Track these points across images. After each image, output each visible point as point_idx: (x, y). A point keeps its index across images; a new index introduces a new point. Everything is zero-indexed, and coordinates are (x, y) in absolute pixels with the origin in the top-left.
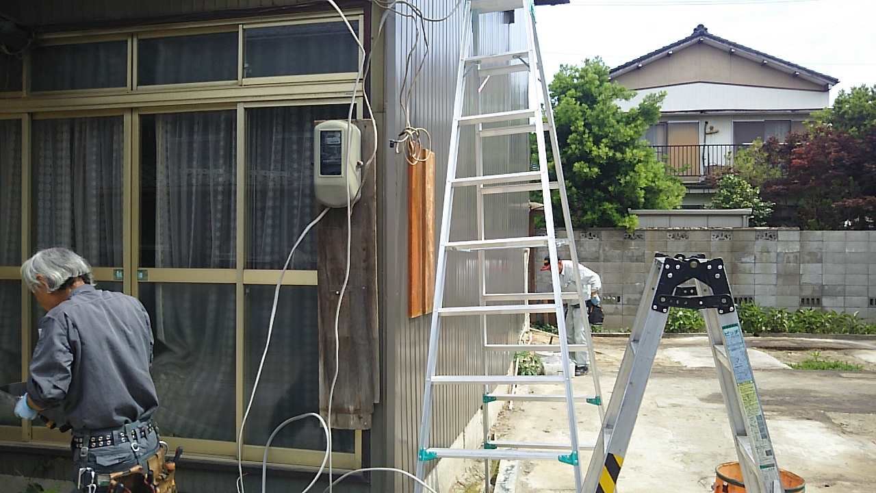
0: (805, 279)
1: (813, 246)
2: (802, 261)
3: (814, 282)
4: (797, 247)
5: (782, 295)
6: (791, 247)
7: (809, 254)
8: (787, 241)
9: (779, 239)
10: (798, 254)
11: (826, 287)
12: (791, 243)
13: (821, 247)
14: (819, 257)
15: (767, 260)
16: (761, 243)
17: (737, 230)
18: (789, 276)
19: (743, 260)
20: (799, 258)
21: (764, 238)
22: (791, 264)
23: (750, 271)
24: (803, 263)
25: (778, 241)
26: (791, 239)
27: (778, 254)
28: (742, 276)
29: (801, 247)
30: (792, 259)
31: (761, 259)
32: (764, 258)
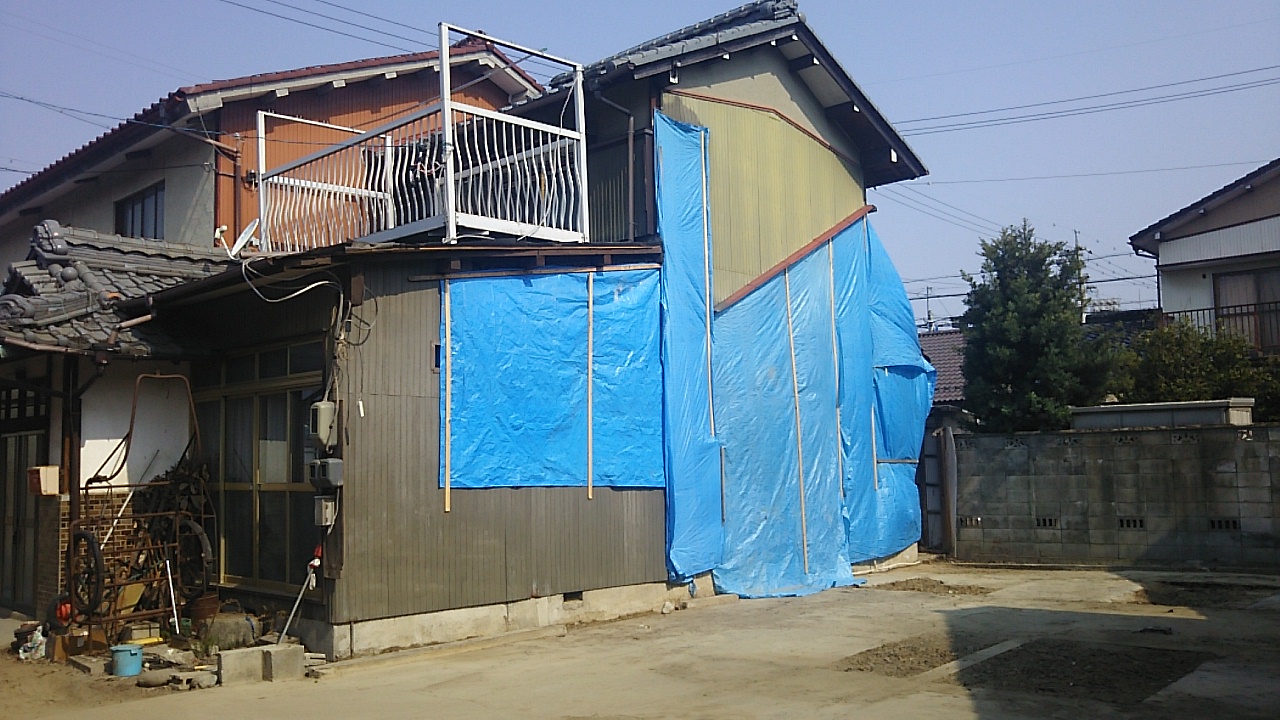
9: (1271, 439)
15: (1254, 468)
16: (1242, 444)
17: (1206, 429)
19: (1219, 469)
23: (1231, 483)
25: (1269, 441)
27: (1272, 460)
28: (1219, 491)
31: (1245, 467)
32: (1250, 466)
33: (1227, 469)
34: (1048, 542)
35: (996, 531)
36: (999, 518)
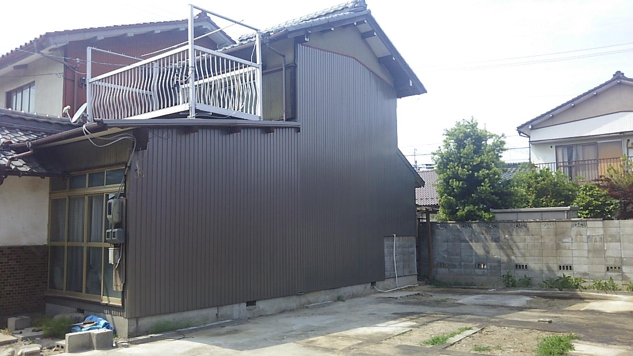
0: (608, 254)
1: (613, 231)
2: (605, 241)
3: (615, 256)
4: (601, 232)
5: (592, 264)
6: (596, 232)
7: (611, 236)
8: (594, 227)
9: (588, 226)
10: (602, 237)
11: (625, 259)
12: (597, 229)
13: (618, 231)
14: (618, 238)
15: (580, 240)
16: (575, 229)
17: (558, 221)
18: (597, 252)
19: (564, 240)
20: (603, 239)
21: (577, 226)
22: (598, 243)
23: (569, 248)
24: (607, 242)
25: (587, 227)
26: (597, 226)
27: (588, 237)
28: (563, 251)
29: (605, 231)
30: (598, 239)
31: (576, 240)
32: (578, 239)
33: (567, 241)
34: (480, 275)
35: (455, 270)
36: (457, 264)
